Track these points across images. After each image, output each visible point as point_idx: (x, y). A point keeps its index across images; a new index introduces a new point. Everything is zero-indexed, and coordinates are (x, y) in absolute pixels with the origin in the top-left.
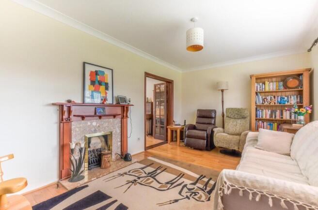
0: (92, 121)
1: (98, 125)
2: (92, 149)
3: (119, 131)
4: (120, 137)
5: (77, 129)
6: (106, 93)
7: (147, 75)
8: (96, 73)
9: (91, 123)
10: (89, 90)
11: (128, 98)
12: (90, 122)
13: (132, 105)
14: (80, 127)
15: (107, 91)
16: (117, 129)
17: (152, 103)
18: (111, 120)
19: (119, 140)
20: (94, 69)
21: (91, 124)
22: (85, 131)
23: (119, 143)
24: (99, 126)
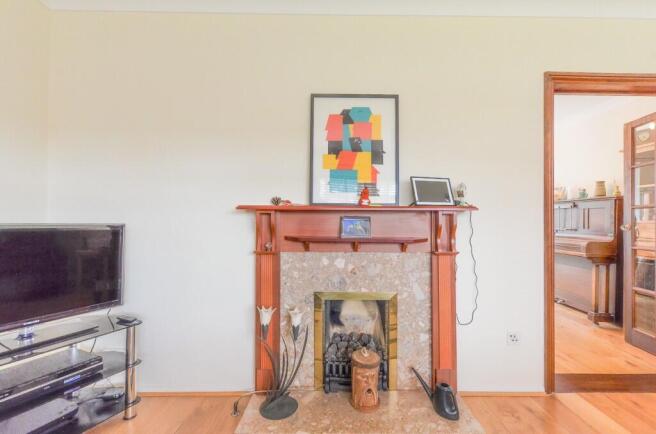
0: (334, 254)
1: (350, 267)
2: (348, 333)
3: (421, 294)
4: (426, 314)
5: (296, 274)
6: (375, 173)
7: (560, 84)
8: (347, 118)
9: (332, 260)
10: (325, 167)
11: (455, 184)
12: (329, 258)
13: (471, 208)
14: (303, 269)
15: (377, 167)
16: (416, 287)
17: (619, 202)
18: (394, 255)
19: (424, 324)
20: (337, 107)
21: (331, 264)
22: (314, 280)
23: (425, 338)
24: (353, 272)
